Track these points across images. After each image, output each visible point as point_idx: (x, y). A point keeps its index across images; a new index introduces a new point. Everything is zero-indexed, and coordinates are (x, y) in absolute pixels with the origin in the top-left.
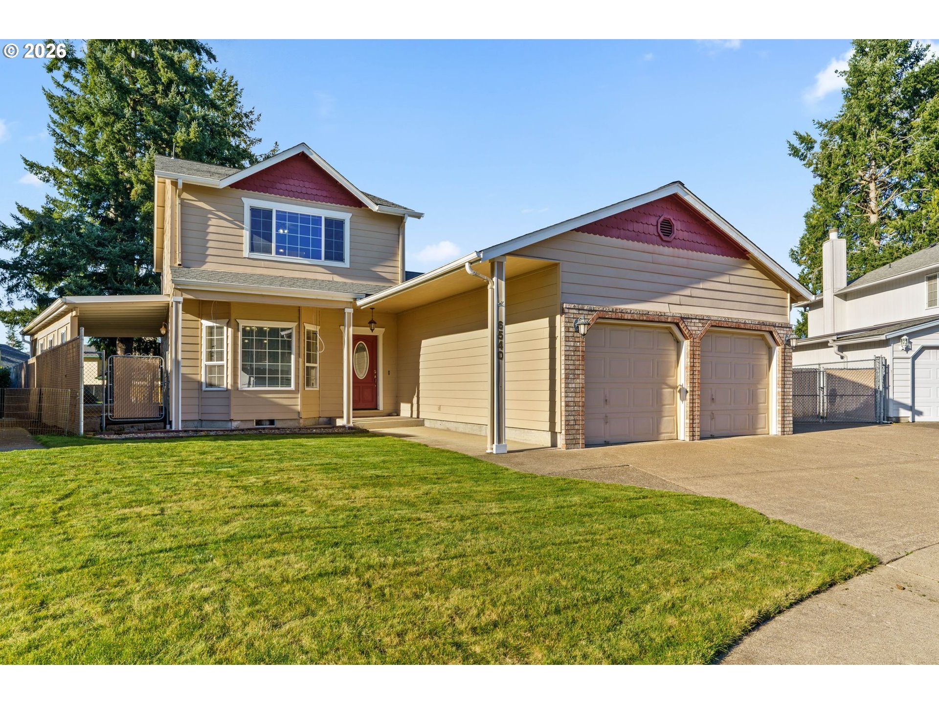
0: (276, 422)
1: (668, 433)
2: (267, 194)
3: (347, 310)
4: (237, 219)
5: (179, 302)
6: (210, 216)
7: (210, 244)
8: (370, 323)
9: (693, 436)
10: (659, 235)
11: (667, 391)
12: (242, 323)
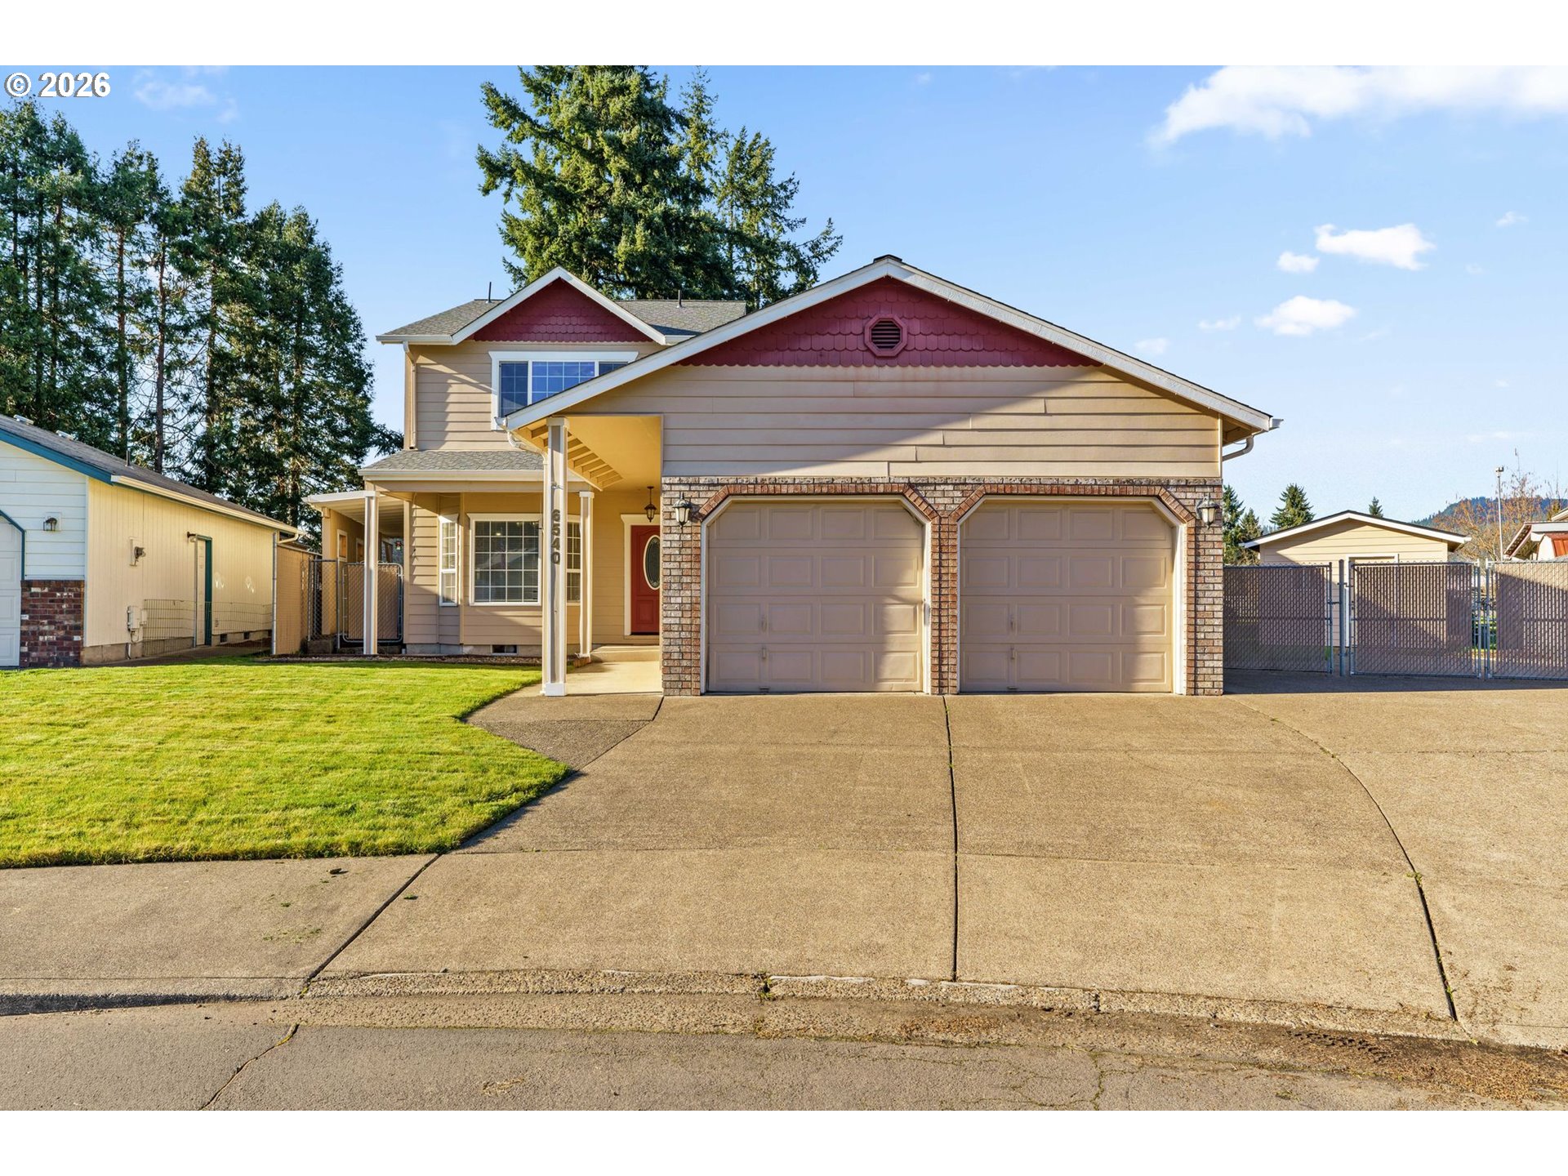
0: (519, 649)
1: (901, 680)
2: (522, 342)
3: (582, 494)
4: (483, 381)
5: (372, 498)
6: (450, 381)
7: (450, 418)
8: (647, 508)
9: (940, 686)
10: (868, 350)
11: (896, 610)
12: (475, 518)
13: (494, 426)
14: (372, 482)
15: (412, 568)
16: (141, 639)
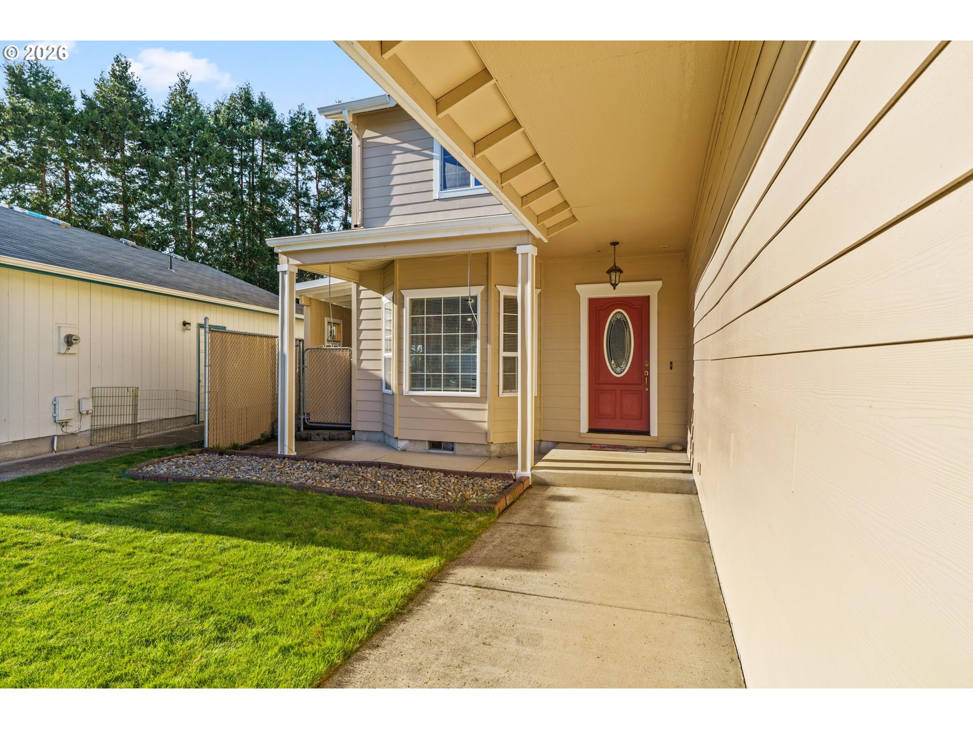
0: (455, 447)
3: (520, 250)
4: (426, 147)
6: (394, 152)
8: (609, 272)
12: (410, 295)
13: (436, 194)
14: (285, 253)
15: (360, 352)
16: (89, 427)
